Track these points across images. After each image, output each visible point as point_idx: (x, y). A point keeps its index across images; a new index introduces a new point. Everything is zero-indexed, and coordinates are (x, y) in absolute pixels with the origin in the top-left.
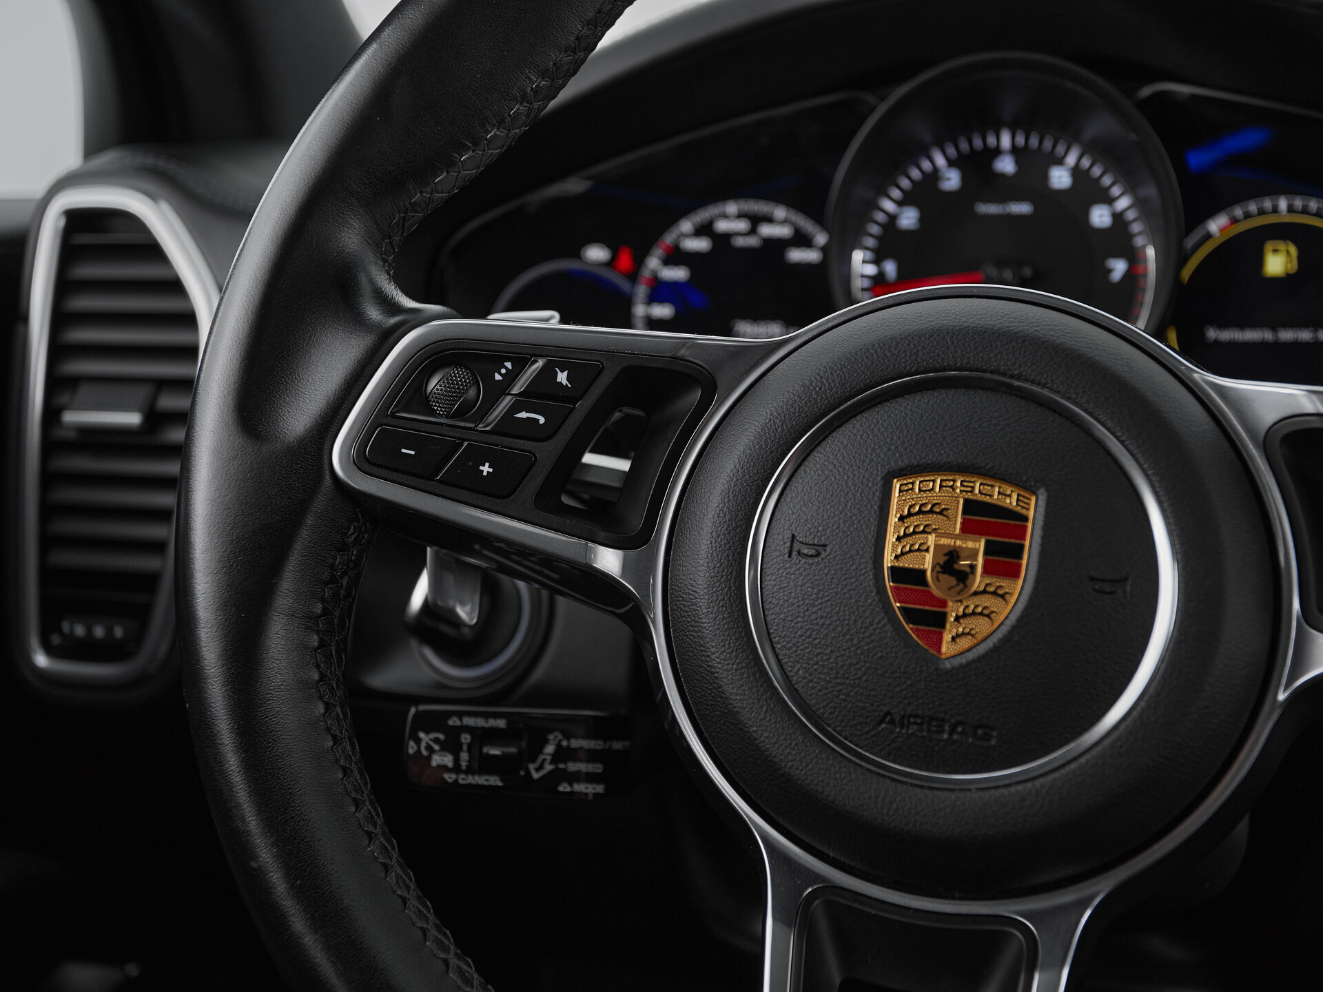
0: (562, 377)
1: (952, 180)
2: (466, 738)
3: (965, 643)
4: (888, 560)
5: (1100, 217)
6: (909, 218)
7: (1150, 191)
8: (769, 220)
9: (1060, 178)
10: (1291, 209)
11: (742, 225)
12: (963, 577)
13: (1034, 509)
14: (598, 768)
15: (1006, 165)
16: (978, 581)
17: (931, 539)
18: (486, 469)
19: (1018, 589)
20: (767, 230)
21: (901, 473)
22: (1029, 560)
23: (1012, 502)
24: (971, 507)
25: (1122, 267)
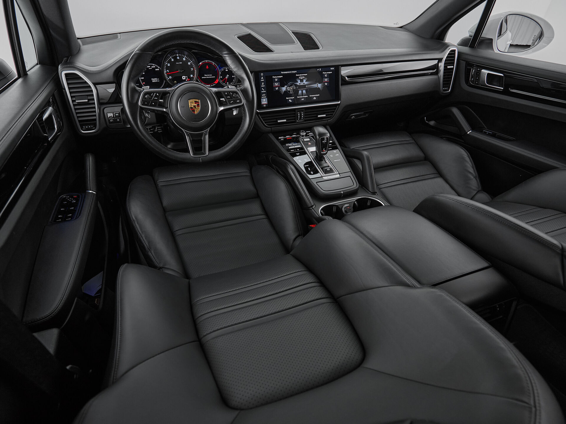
0: (158, 94)
1: (173, 60)
2: (148, 129)
3: (197, 112)
4: (190, 107)
5: (189, 64)
6: (169, 65)
7: (194, 60)
8: (153, 66)
9: (184, 59)
10: (207, 62)
11: (149, 67)
12: (196, 107)
13: (199, 101)
14: (161, 129)
15: (178, 58)
16: (197, 108)
17: (192, 105)
18: (153, 104)
19: (200, 107)
20: (152, 67)
21: (189, 100)
22: (200, 105)
23: (198, 101)
24: (195, 102)
25: (192, 69)
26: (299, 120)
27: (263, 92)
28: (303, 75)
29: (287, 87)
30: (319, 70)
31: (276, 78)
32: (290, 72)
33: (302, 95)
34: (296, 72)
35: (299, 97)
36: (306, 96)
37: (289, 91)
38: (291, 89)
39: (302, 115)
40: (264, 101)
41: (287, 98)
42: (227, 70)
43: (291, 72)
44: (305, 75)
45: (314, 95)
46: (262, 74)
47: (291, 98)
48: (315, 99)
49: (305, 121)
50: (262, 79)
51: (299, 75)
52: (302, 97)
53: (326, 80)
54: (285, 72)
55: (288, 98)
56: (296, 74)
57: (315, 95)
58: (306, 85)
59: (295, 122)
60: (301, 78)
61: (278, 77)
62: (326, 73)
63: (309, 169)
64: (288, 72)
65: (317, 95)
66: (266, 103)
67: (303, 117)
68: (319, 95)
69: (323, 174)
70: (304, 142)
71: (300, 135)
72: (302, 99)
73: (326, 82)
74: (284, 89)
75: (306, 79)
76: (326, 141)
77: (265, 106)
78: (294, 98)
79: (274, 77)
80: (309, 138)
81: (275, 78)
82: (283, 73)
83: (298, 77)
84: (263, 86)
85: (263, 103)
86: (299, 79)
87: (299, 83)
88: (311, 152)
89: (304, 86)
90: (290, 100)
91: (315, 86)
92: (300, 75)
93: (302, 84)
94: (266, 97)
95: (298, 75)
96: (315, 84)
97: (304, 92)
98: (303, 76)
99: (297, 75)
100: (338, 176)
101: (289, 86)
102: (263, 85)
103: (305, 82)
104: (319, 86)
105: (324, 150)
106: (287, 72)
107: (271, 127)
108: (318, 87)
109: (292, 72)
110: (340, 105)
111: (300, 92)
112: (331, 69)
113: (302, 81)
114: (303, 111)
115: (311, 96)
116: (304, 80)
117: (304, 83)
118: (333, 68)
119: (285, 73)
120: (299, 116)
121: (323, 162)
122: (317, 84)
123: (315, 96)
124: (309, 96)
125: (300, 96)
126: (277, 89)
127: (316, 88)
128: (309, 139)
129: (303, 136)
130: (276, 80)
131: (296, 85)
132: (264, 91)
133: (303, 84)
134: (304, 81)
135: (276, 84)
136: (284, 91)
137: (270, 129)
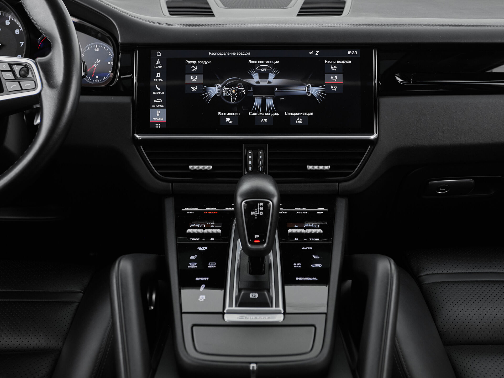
5: (17, 32)
9: (7, 23)
25: (23, 43)
27: (157, 93)
28: (268, 62)
29: (223, 87)
30: (314, 53)
31: (195, 65)
32: (232, 54)
33: (264, 110)
34: (249, 54)
35: (253, 114)
36: (274, 114)
37: (228, 98)
38: (234, 92)
39: (261, 160)
40: (158, 115)
41: (220, 114)
42: (98, 50)
43: (234, 54)
44: (275, 62)
45: (298, 114)
46: (159, 54)
47: (232, 114)
48: (300, 122)
50: (158, 65)
51: (256, 62)
52: (263, 114)
53: (334, 78)
54: (220, 54)
55: (222, 114)
56: (247, 58)
57: (301, 114)
58: (274, 87)
60: (263, 69)
61: (199, 62)
62: (334, 62)
64: (228, 54)
65: (306, 114)
66: (163, 119)
68: (312, 114)
72: (262, 120)
73: (334, 84)
74: (213, 91)
75: (277, 72)
76: (261, 213)
77: (158, 126)
78: (239, 114)
79: (189, 62)
81: (193, 64)
82: (213, 54)
83: (254, 66)
84: (159, 80)
85: (153, 119)
86: (257, 71)
87: (255, 79)
88: (242, 249)
89: (270, 90)
90: (228, 120)
91: (301, 90)
92: (260, 62)
93: (264, 83)
94: (162, 106)
95: (253, 62)
96: (301, 85)
97: (270, 102)
98: (267, 64)
99: (251, 62)
101: (227, 86)
102: (158, 78)
103: (272, 79)
104: (314, 91)
105: (257, 239)
106: (224, 54)
107: (172, 182)
108: (309, 93)
109: (238, 54)
110: (378, 147)
111: (258, 102)
112: (350, 53)
113: (264, 75)
114: (263, 149)
115: (289, 114)
116: (270, 74)
117: (269, 82)
118: (355, 53)
119: (218, 54)
120: (250, 160)
122: (308, 88)
123: (299, 116)
124: (282, 114)
125: (256, 112)
126: (194, 89)
127: (305, 96)
130: (195, 69)
131: (248, 86)
132: (159, 91)
133: (266, 84)
134: (271, 77)
135: (194, 79)
136: (213, 95)
137: (171, 184)
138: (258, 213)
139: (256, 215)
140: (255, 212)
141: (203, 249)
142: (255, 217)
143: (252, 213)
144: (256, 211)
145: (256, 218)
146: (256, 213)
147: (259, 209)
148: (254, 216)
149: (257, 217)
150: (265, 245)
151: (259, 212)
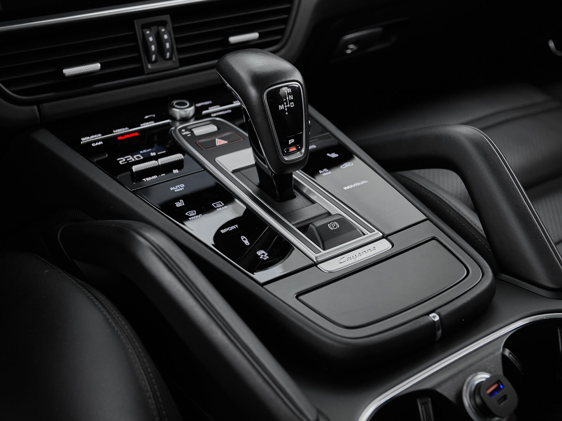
26: (156, 61)
39: (167, 41)
49: (183, 62)
59: (140, 71)
63: (247, 242)
67: (171, 45)
69: (316, 251)
70: (193, 139)
71: (174, 119)
76: (292, 105)
80: (214, 122)
88: (234, 172)
100: (384, 246)
105: (292, 145)
114: (164, 24)
120: (152, 44)
121: (298, 201)
128: (213, 128)
129: (184, 120)
137: (36, 107)
138: (289, 106)
139: (286, 109)
140: (284, 105)
141: (178, 188)
142: (285, 112)
143: (281, 107)
144: (285, 103)
145: (287, 113)
146: (286, 106)
147: (289, 99)
148: (283, 111)
149: (287, 111)
150: (303, 151)
151: (290, 104)
